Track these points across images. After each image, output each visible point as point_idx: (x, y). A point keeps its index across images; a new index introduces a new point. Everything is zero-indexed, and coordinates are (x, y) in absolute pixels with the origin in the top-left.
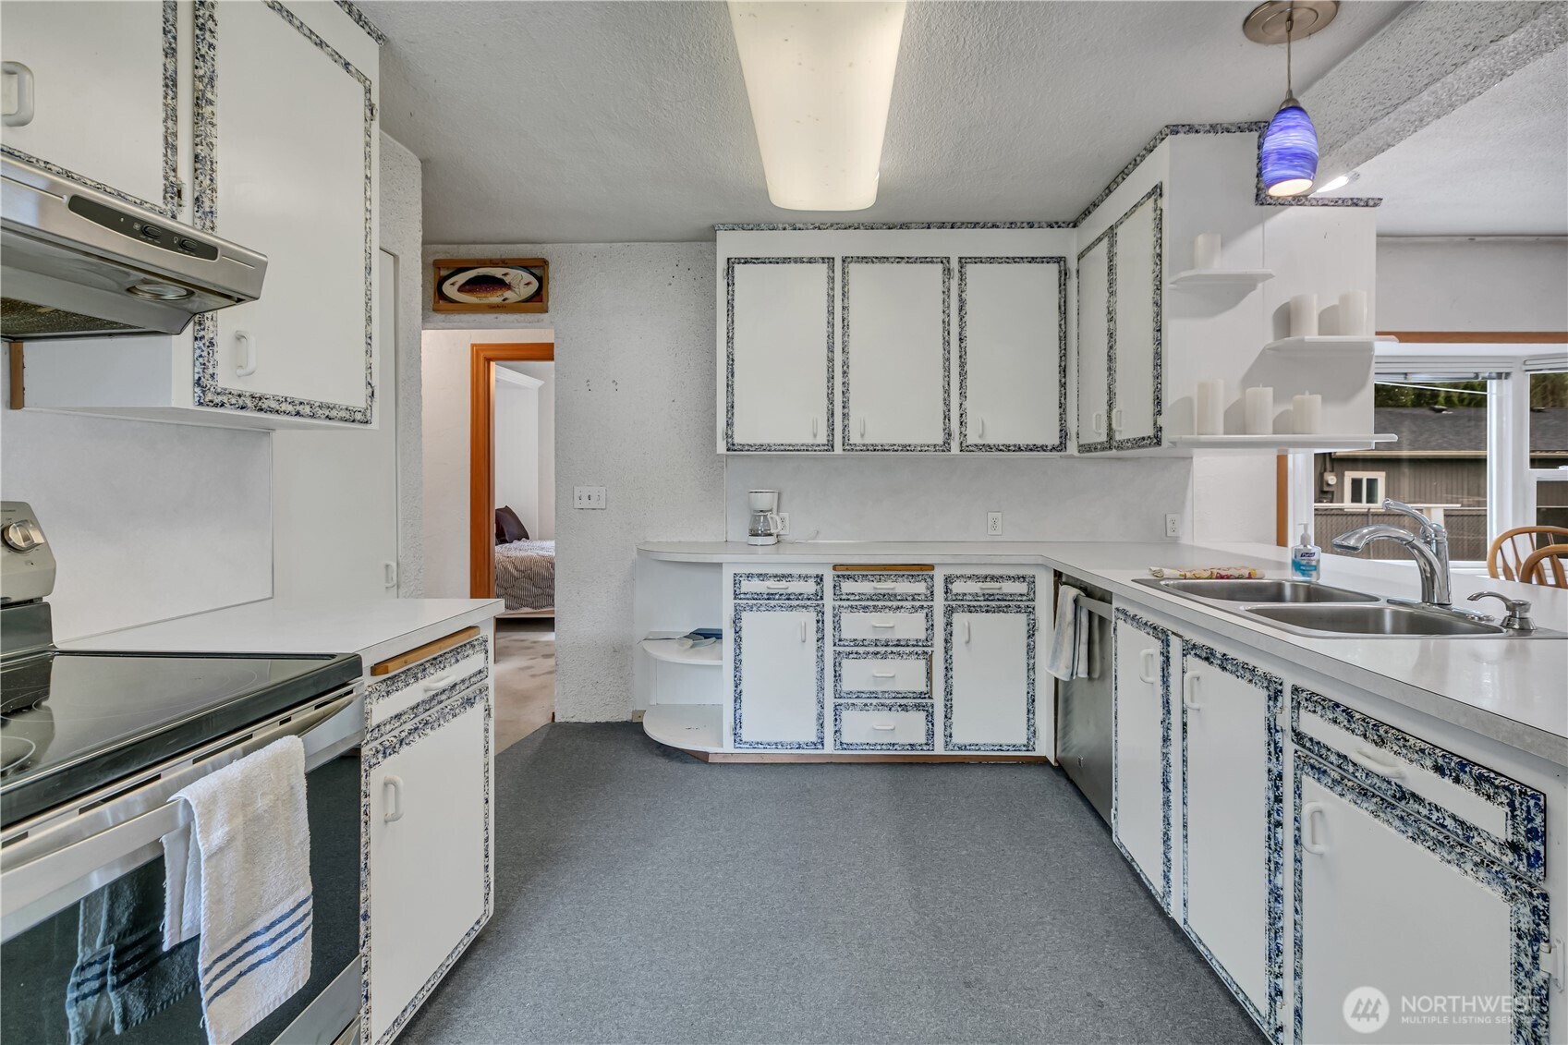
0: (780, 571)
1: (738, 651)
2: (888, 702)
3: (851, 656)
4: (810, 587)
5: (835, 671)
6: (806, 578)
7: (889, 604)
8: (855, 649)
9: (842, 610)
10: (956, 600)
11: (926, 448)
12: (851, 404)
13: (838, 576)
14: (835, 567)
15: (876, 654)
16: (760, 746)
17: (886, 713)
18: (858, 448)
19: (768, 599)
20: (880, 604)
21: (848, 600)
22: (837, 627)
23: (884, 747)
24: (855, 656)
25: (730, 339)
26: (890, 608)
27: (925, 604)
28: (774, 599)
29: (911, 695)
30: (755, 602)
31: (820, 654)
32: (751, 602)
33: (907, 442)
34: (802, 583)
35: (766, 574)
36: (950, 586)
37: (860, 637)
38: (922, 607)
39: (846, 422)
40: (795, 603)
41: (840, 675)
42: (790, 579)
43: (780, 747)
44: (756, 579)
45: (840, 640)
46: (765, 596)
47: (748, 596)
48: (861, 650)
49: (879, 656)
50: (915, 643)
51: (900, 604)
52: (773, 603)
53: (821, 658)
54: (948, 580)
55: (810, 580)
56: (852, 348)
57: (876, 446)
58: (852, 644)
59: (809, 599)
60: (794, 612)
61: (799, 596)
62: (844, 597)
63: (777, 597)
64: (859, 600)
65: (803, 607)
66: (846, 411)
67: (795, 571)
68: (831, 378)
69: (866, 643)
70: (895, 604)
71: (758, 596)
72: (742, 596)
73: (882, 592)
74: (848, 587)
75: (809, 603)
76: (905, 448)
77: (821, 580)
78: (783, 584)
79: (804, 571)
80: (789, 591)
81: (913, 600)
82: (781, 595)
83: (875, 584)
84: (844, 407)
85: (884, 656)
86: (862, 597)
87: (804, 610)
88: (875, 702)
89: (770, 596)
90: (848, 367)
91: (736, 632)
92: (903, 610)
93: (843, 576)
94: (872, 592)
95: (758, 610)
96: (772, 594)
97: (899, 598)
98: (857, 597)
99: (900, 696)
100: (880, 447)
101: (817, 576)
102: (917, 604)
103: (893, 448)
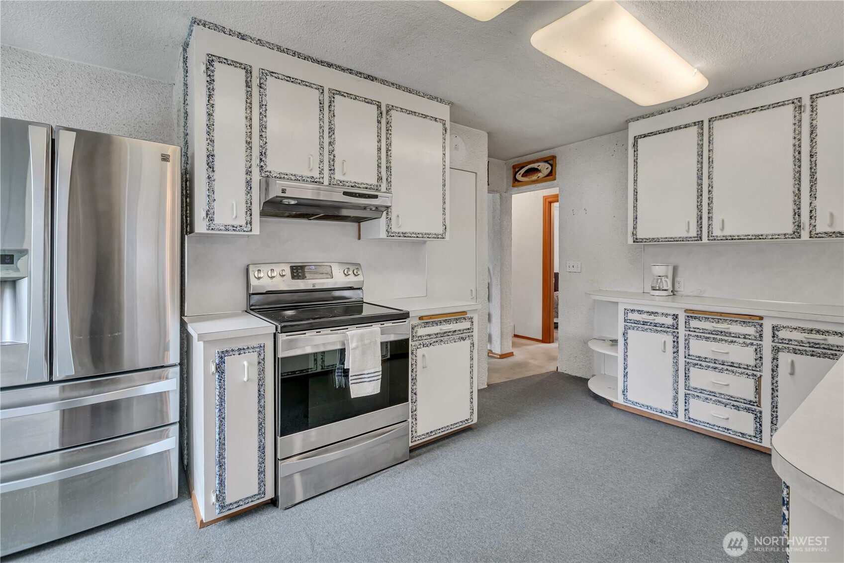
0: (650, 310)
1: (626, 350)
2: (724, 401)
3: (696, 366)
4: (669, 321)
5: (686, 373)
6: (667, 315)
7: (726, 338)
8: (700, 362)
9: (690, 337)
10: (782, 343)
11: (777, 237)
12: (714, 211)
13: (688, 317)
14: (686, 311)
15: (715, 369)
16: (638, 405)
17: (722, 407)
18: (719, 238)
19: (643, 324)
20: (718, 337)
21: (695, 331)
22: (687, 346)
23: (720, 429)
24: (700, 367)
25: (635, 181)
26: (726, 341)
27: (755, 342)
28: (647, 325)
29: (743, 401)
30: (636, 325)
31: (675, 361)
32: (633, 325)
33: (760, 233)
34: (664, 318)
35: (642, 311)
36: (776, 332)
37: (703, 355)
38: (752, 344)
39: (710, 222)
40: (659, 329)
41: (688, 376)
42: (656, 315)
43: (649, 408)
44: (636, 312)
45: (689, 355)
46: (641, 323)
47: (632, 321)
48: (704, 364)
49: (717, 370)
50: (746, 367)
51: (734, 339)
52: (646, 327)
53: (676, 364)
54: (775, 329)
55: (669, 317)
56: (715, 175)
57: (733, 236)
58: (697, 359)
59: (668, 328)
60: (659, 334)
61: (662, 325)
62: (691, 330)
63: (649, 324)
64: (702, 333)
65: (665, 332)
66: (710, 215)
67: (660, 311)
68: (700, 195)
69: (707, 360)
70: (730, 339)
71: (637, 322)
72: (628, 321)
73: (720, 330)
74: (694, 324)
75: (668, 330)
76: (758, 237)
77: (677, 317)
78: (652, 317)
79: (665, 311)
80: (656, 322)
81: (745, 338)
82: (651, 323)
83: (714, 325)
84: (709, 213)
85: (721, 371)
86: (704, 331)
87: (665, 334)
88: (714, 398)
89: (645, 323)
90: (712, 187)
91: (625, 340)
92: (736, 344)
93: (691, 317)
94: (712, 329)
95: (637, 329)
96: (646, 322)
97: (733, 335)
98: (701, 331)
99: (733, 399)
100: (737, 237)
101: (674, 315)
102: (748, 341)
103: (748, 238)
